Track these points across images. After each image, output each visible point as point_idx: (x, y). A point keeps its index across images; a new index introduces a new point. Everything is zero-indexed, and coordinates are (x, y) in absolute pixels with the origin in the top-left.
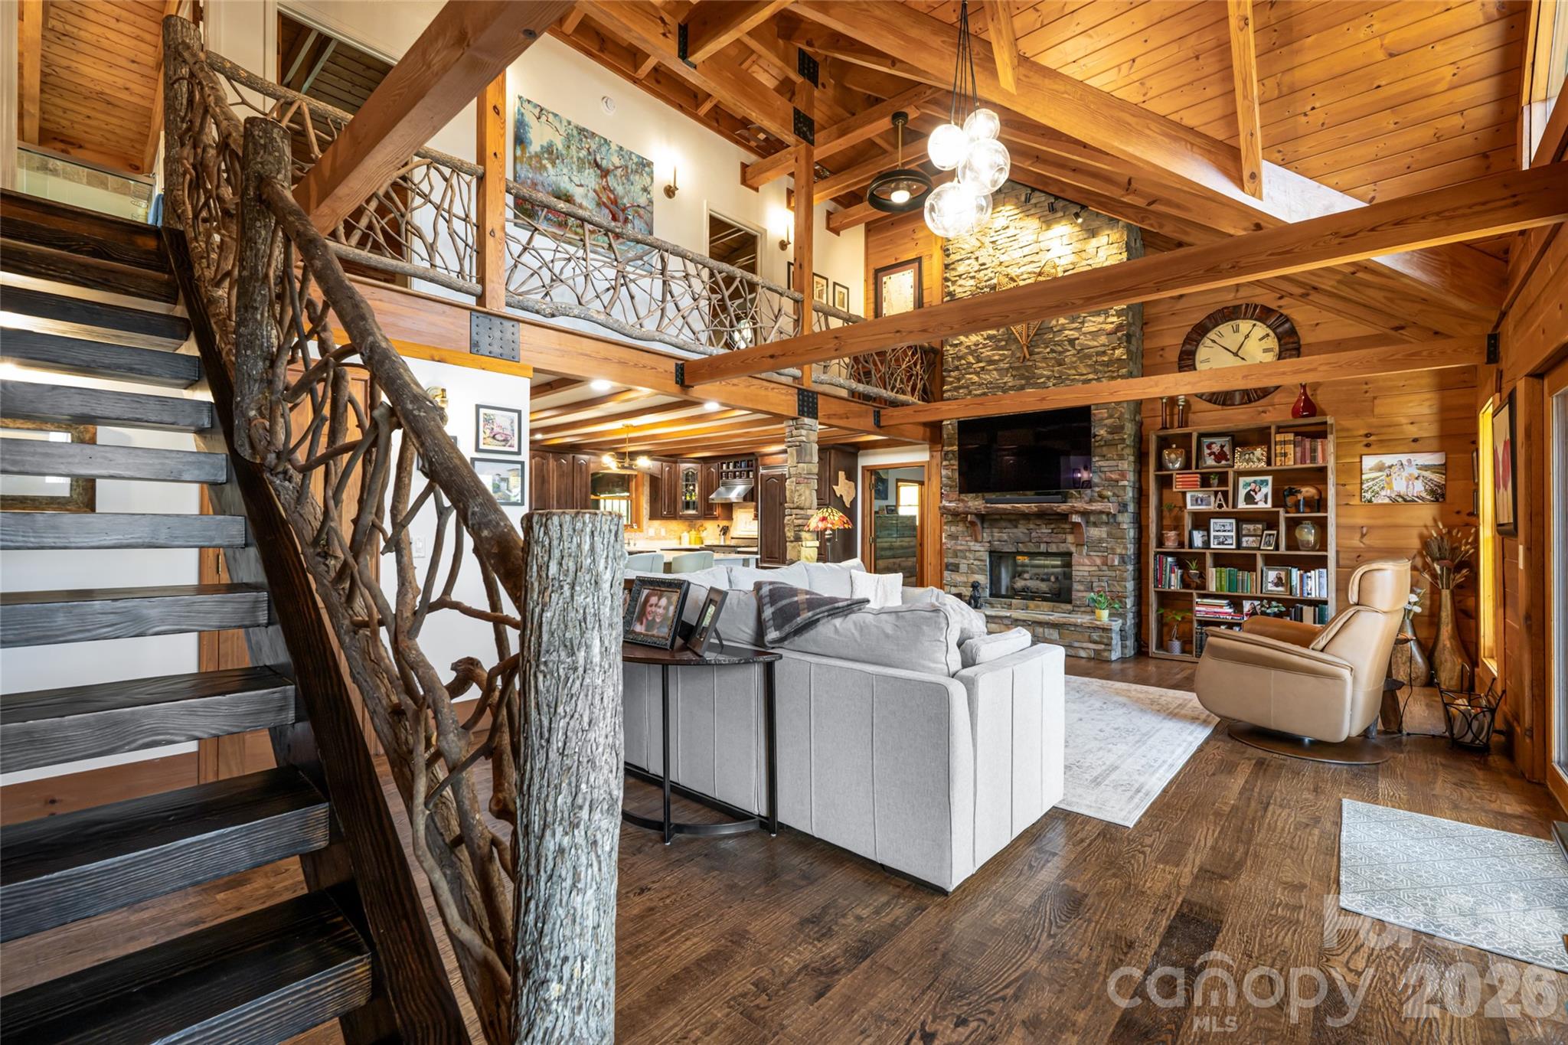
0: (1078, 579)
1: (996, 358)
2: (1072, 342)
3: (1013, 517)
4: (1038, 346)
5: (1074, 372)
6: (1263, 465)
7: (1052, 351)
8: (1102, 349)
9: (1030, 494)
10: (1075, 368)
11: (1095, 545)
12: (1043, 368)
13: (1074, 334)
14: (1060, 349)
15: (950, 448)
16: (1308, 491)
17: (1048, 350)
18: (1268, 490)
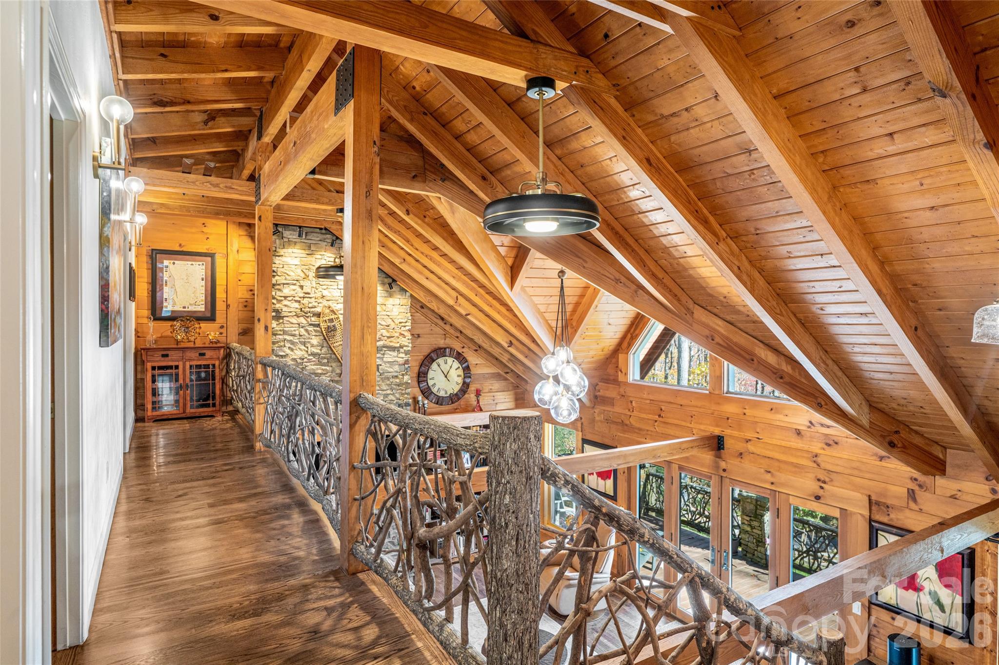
1: (320, 371)
8: (396, 374)
13: (379, 362)
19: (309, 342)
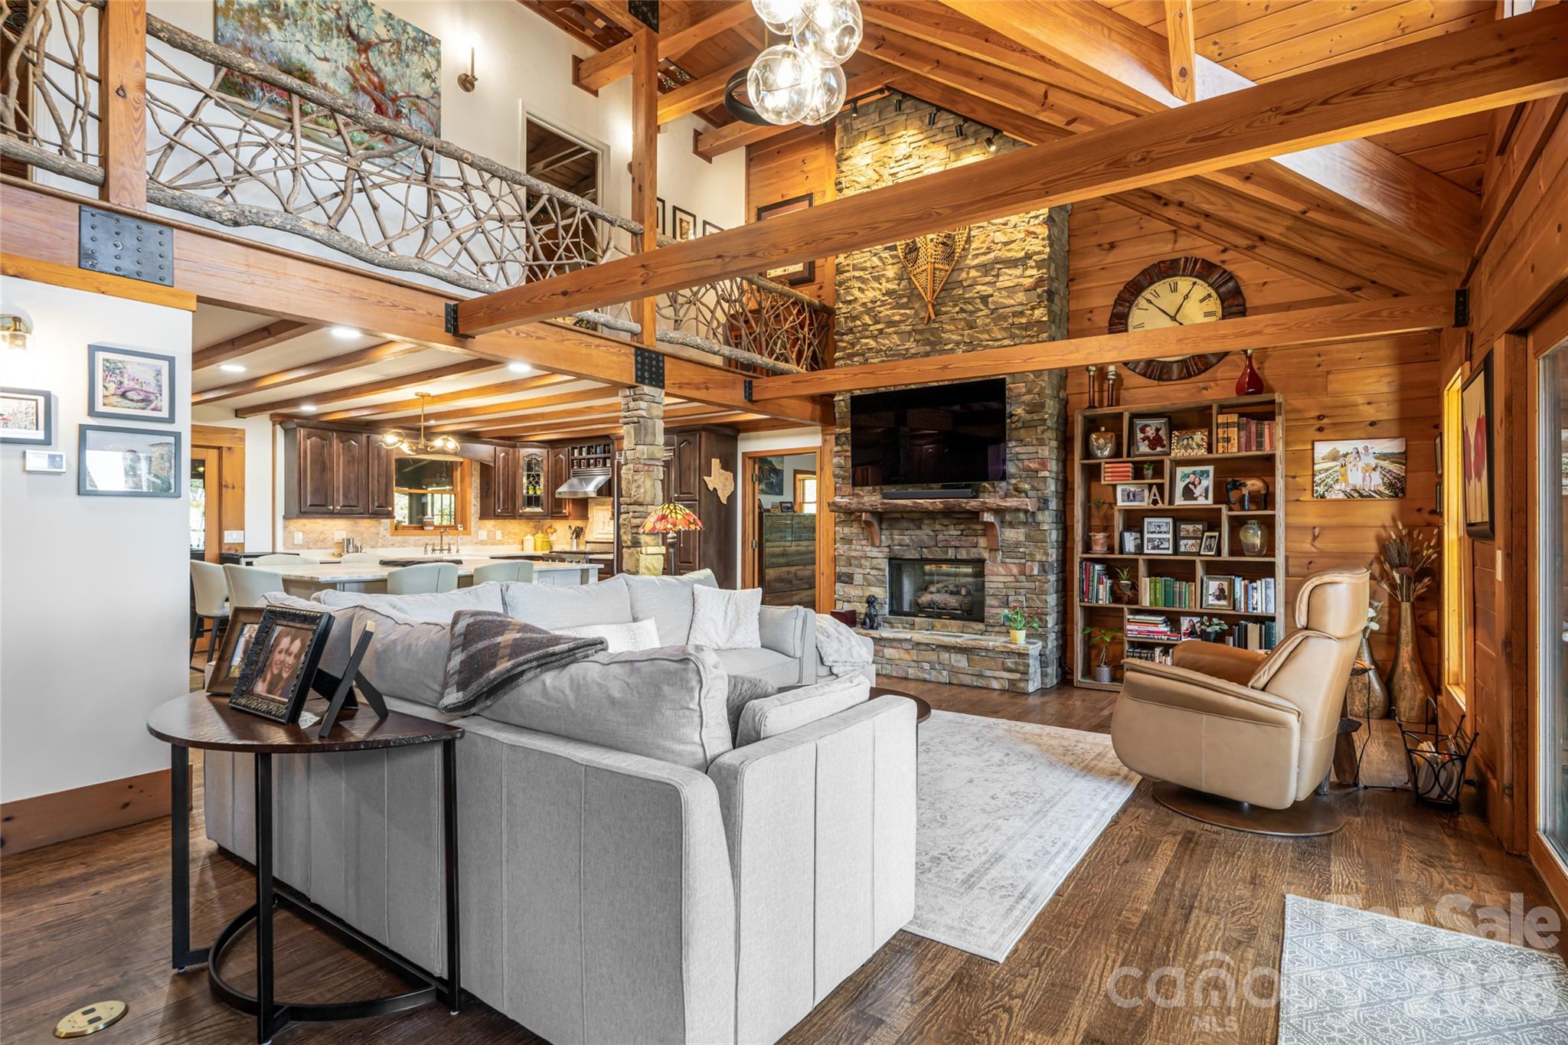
0: (991, 592)
1: (897, 318)
2: (984, 299)
3: (917, 516)
4: (944, 304)
5: (987, 336)
6: (1202, 453)
7: (962, 310)
8: (1019, 309)
9: (936, 488)
10: (988, 332)
11: (1011, 550)
12: (951, 331)
13: (987, 290)
14: (970, 308)
15: (843, 431)
16: (1254, 484)
17: (957, 309)
18: (1208, 482)
19: (883, 275)
